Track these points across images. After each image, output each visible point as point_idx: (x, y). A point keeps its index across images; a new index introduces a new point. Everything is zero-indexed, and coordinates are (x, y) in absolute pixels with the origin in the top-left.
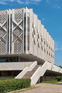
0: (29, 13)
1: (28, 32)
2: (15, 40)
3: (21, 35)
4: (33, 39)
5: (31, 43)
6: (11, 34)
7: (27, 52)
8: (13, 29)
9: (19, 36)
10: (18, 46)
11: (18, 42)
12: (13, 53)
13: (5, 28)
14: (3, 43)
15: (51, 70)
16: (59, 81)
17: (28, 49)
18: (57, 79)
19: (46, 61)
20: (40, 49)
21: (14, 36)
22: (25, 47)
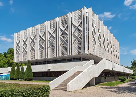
0: (88, 13)
1: (87, 32)
2: (76, 41)
3: (80, 36)
4: (94, 38)
5: (91, 43)
6: (72, 36)
7: (87, 52)
8: (73, 31)
9: (79, 37)
10: (78, 47)
11: (78, 43)
12: (73, 54)
13: (67, 31)
14: (65, 45)
15: (111, 69)
16: (122, 82)
17: (88, 49)
18: (119, 79)
19: (104, 59)
20: (102, 49)
21: (74, 37)
22: (84, 47)
